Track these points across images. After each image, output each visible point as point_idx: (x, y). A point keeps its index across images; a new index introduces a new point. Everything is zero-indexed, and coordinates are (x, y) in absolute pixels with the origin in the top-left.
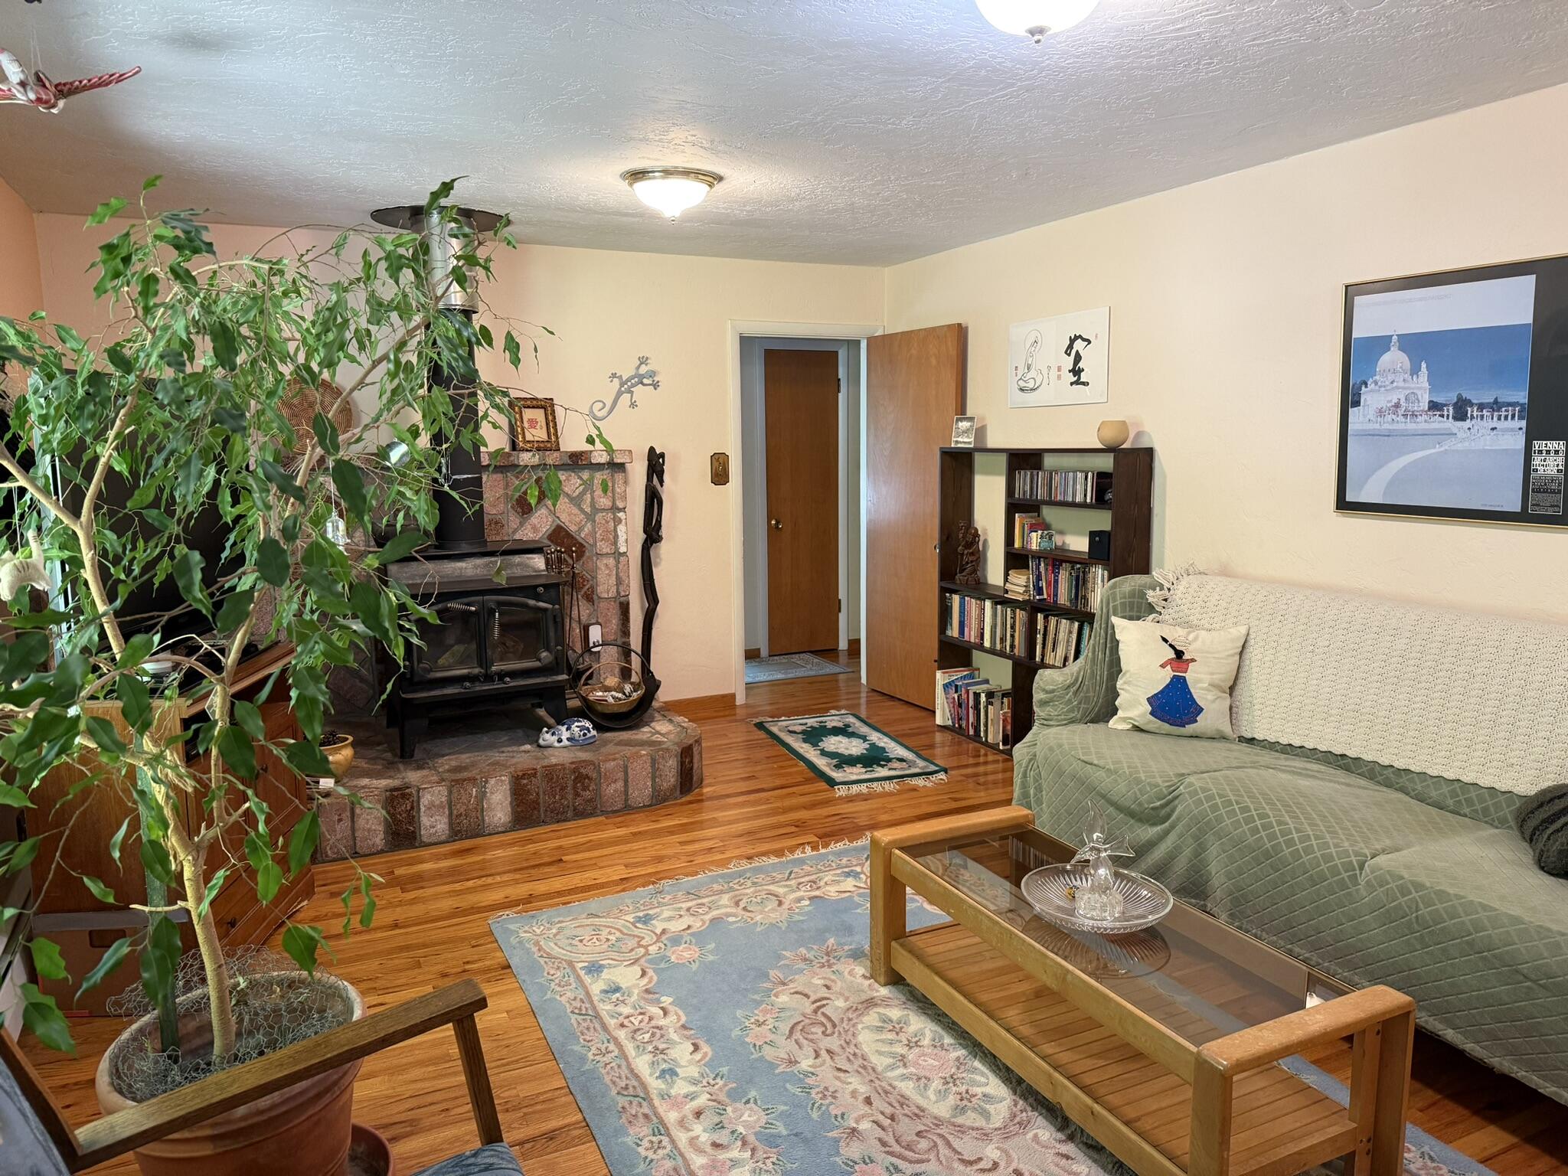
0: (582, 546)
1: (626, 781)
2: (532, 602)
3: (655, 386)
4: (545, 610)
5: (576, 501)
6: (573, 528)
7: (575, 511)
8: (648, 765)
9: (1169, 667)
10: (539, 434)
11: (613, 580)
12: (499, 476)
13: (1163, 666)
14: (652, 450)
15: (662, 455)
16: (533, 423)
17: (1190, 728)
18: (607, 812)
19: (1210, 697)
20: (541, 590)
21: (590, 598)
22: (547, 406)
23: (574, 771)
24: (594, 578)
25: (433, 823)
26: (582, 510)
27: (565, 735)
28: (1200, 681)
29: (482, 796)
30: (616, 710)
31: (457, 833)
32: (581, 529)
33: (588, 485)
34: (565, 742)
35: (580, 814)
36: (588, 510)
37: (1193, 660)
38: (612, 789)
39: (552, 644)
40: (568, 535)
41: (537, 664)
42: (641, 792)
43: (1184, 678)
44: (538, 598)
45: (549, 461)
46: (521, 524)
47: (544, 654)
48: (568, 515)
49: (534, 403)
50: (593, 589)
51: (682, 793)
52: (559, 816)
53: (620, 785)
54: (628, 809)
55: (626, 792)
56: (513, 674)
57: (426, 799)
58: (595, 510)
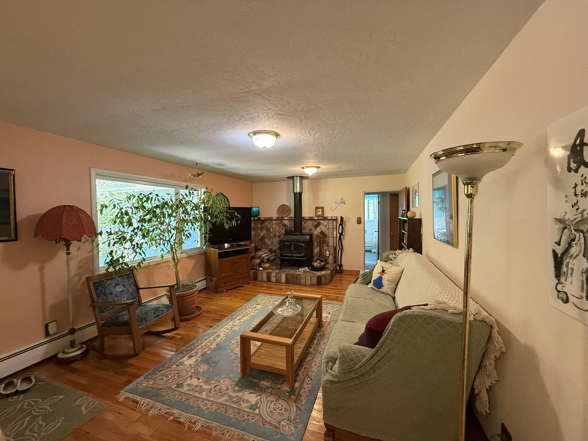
0: (326, 235)
1: (305, 280)
2: (300, 244)
3: (345, 203)
4: (303, 246)
5: (325, 226)
6: (324, 231)
7: (325, 228)
8: (310, 278)
9: (379, 274)
10: (320, 213)
11: (332, 242)
12: (311, 221)
13: (378, 273)
14: (341, 216)
15: (343, 218)
16: (319, 211)
17: (380, 290)
18: (301, 285)
19: (386, 283)
20: (302, 242)
21: (328, 245)
22: (322, 208)
23: (296, 275)
24: (329, 241)
25: (273, 279)
26: (327, 228)
27: (303, 269)
28: (385, 279)
29: (281, 276)
30: (316, 267)
31: (277, 282)
32: (326, 232)
33: (328, 224)
34: (302, 271)
35: (297, 284)
36: (328, 228)
37: (386, 273)
38: (303, 281)
39: (304, 252)
40: (324, 233)
41: (301, 256)
42: (308, 282)
43: (382, 277)
44: (302, 243)
45: (319, 218)
46: (315, 230)
47: (302, 254)
48: (324, 229)
49: (319, 208)
50: (328, 244)
51: (317, 285)
52: (293, 283)
53: (304, 280)
54: (305, 285)
55: (305, 282)
56: (297, 257)
57: (272, 275)
58: (329, 228)
